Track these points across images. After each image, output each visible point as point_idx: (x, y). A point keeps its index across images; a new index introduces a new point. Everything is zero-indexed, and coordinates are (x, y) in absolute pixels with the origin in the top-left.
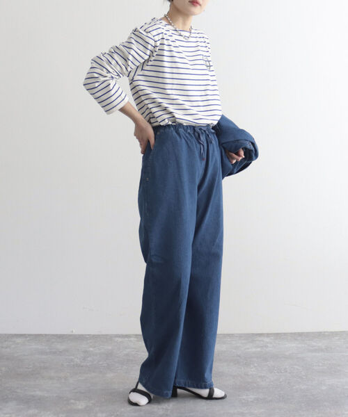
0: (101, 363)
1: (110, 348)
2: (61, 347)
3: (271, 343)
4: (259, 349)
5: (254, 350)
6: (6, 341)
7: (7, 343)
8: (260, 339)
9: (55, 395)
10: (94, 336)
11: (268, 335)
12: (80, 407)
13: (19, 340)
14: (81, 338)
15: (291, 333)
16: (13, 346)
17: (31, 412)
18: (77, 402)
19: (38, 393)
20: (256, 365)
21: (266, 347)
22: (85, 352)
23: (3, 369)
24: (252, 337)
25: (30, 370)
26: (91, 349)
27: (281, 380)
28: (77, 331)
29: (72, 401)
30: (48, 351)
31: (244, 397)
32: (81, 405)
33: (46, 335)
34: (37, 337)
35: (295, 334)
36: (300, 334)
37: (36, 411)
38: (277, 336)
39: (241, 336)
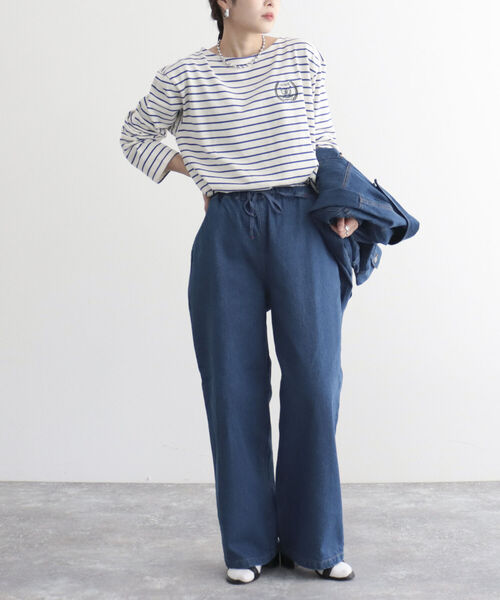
0: (189, 523)
1: (201, 502)
2: (132, 501)
3: (429, 497)
4: (413, 505)
5: (406, 506)
6: (53, 492)
7: (54, 495)
8: (415, 490)
9: (123, 569)
10: (179, 484)
11: (426, 485)
12: (158, 587)
13: (72, 491)
14: (160, 488)
15: (458, 483)
16: (64, 499)
17: (89, 592)
18: (155, 580)
19: (100, 566)
20: (408, 527)
21: (424, 502)
22: (167, 508)
23: (50, 532)
24: (402, 488)
25: (88, 533)
26: (175, 504)
27: (445, 549)
28: (154, 478)
29: (148, 578)
30: (114, 506)
31: (392, 573)
32: (159, 584)
33: (111, 484)
34: (96, 487)
35: (464, 483)
36: (473, 484)
37: (97, 592)
38: (439, 486)
39: (387, 486)
